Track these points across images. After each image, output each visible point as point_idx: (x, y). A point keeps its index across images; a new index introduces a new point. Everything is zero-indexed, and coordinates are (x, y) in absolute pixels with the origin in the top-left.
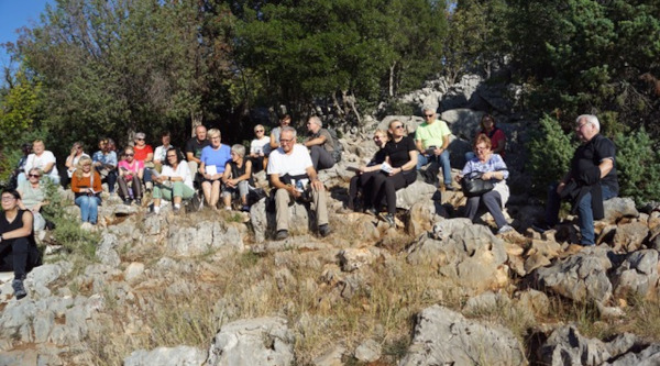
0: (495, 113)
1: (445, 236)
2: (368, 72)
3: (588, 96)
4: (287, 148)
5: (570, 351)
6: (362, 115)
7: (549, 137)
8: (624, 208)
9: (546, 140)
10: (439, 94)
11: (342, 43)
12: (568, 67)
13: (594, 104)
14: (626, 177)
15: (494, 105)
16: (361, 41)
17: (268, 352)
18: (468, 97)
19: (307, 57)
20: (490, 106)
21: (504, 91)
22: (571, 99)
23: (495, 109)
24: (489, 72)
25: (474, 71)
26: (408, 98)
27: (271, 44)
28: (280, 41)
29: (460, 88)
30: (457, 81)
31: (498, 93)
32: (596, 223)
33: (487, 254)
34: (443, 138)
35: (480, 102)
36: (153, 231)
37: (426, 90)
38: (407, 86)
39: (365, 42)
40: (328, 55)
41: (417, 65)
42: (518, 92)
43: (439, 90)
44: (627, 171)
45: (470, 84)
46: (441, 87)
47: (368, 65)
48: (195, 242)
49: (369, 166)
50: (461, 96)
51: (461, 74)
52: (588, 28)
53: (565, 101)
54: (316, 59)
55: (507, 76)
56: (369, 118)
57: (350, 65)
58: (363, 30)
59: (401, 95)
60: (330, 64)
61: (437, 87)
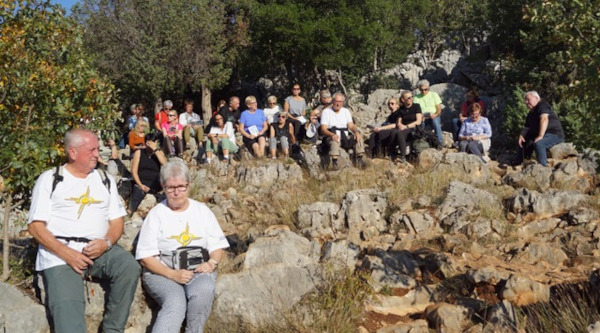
0: (475, 88)
1: (452, 161)
2: (369, 50)
3: (548, 74)
4: (337, 108)
5: (523, 197)
6: (347, 89)
7: (519, 103)
8: (569, 150)
9: (517, 105)
10: (419, 69)
11: (350, 25)
12: (536, 51)
13: (553, 80)
14: (573, 131)
15: (473, 80)
16: (365, 24)
17: (373, 203)
18: (449, 72)
19: (320, 37)
20: (469, 81)
21: (483, 67)
22: (536, 75)
23: (475, 84)
24: (468, 48)
25: (453, 47)
26: (391, 72)
27: (291, 25)
28: (296, 22)
29: (441, 63)
30: (437, 56)
31: (478, 69)
32: (549, 160)
33: (478, 173)
34: (436, 107)
35: (459, 77)
36: (222, 173)
37: (406, 64)
38: (391, 61)
39: (368, 25)
40: (337, 36)
41: (400, 41)
42: (496, 68)
43: (419, 65)
44: (573, 127)
45: (450, 60)
46: (421, 61)
47: (369, 44)
48: (265, 177)
49: (383, 125)
50: (443, 71)
51: (440, 50)
52: (549, 23)
53: (532, 77)
54: (328, 39)
55: (486, 53)
56: (353, 92)
57: (355, 44)
58: (366, 14)
59: (383, 70)
60: (339, 43)
61: (417, 62)
